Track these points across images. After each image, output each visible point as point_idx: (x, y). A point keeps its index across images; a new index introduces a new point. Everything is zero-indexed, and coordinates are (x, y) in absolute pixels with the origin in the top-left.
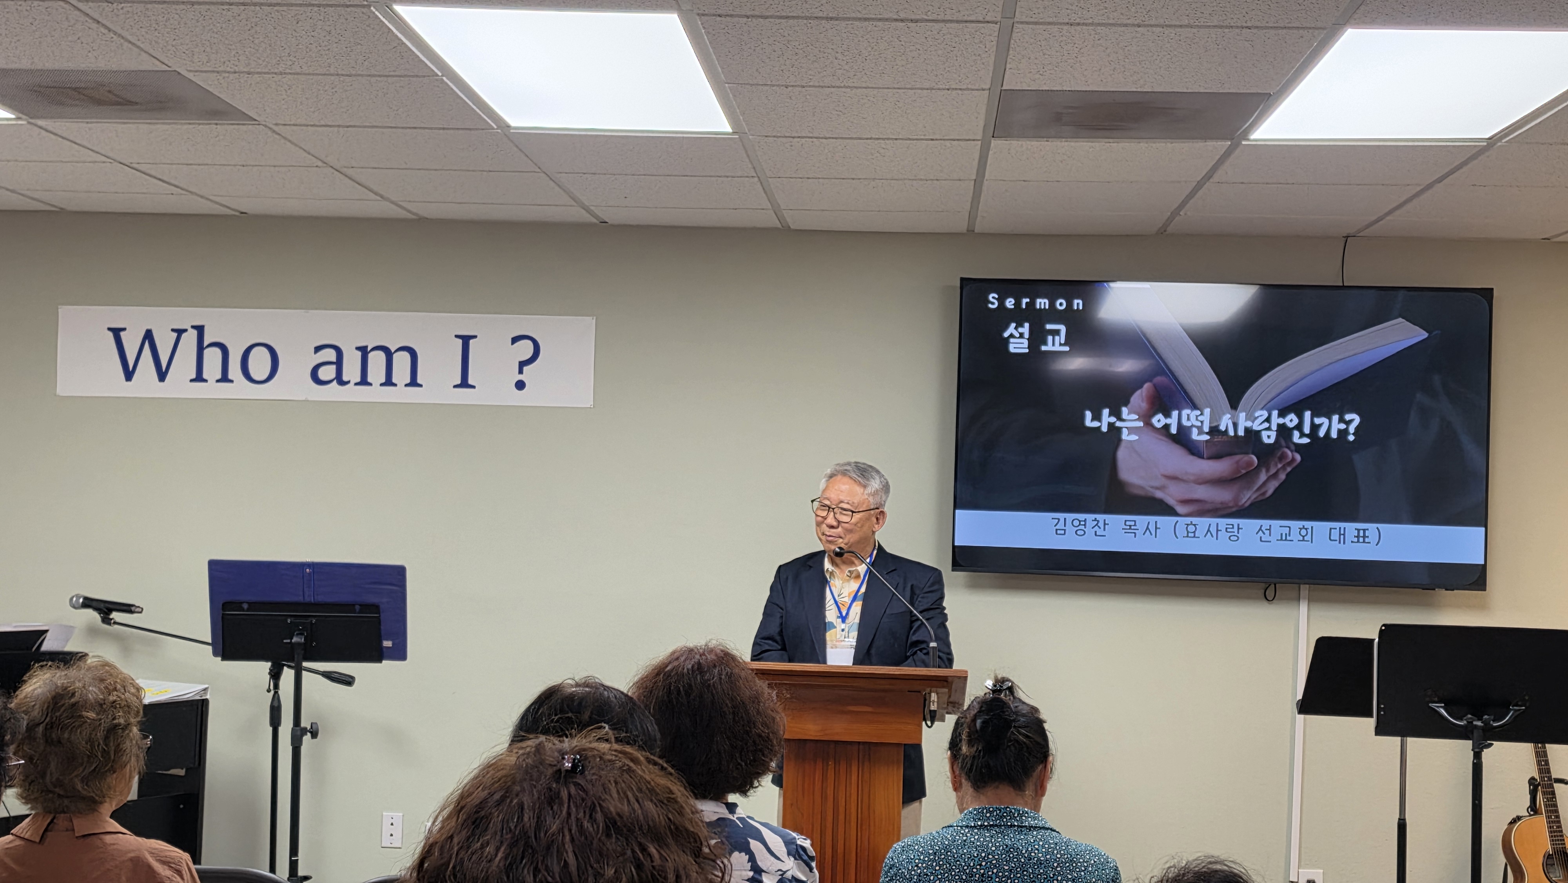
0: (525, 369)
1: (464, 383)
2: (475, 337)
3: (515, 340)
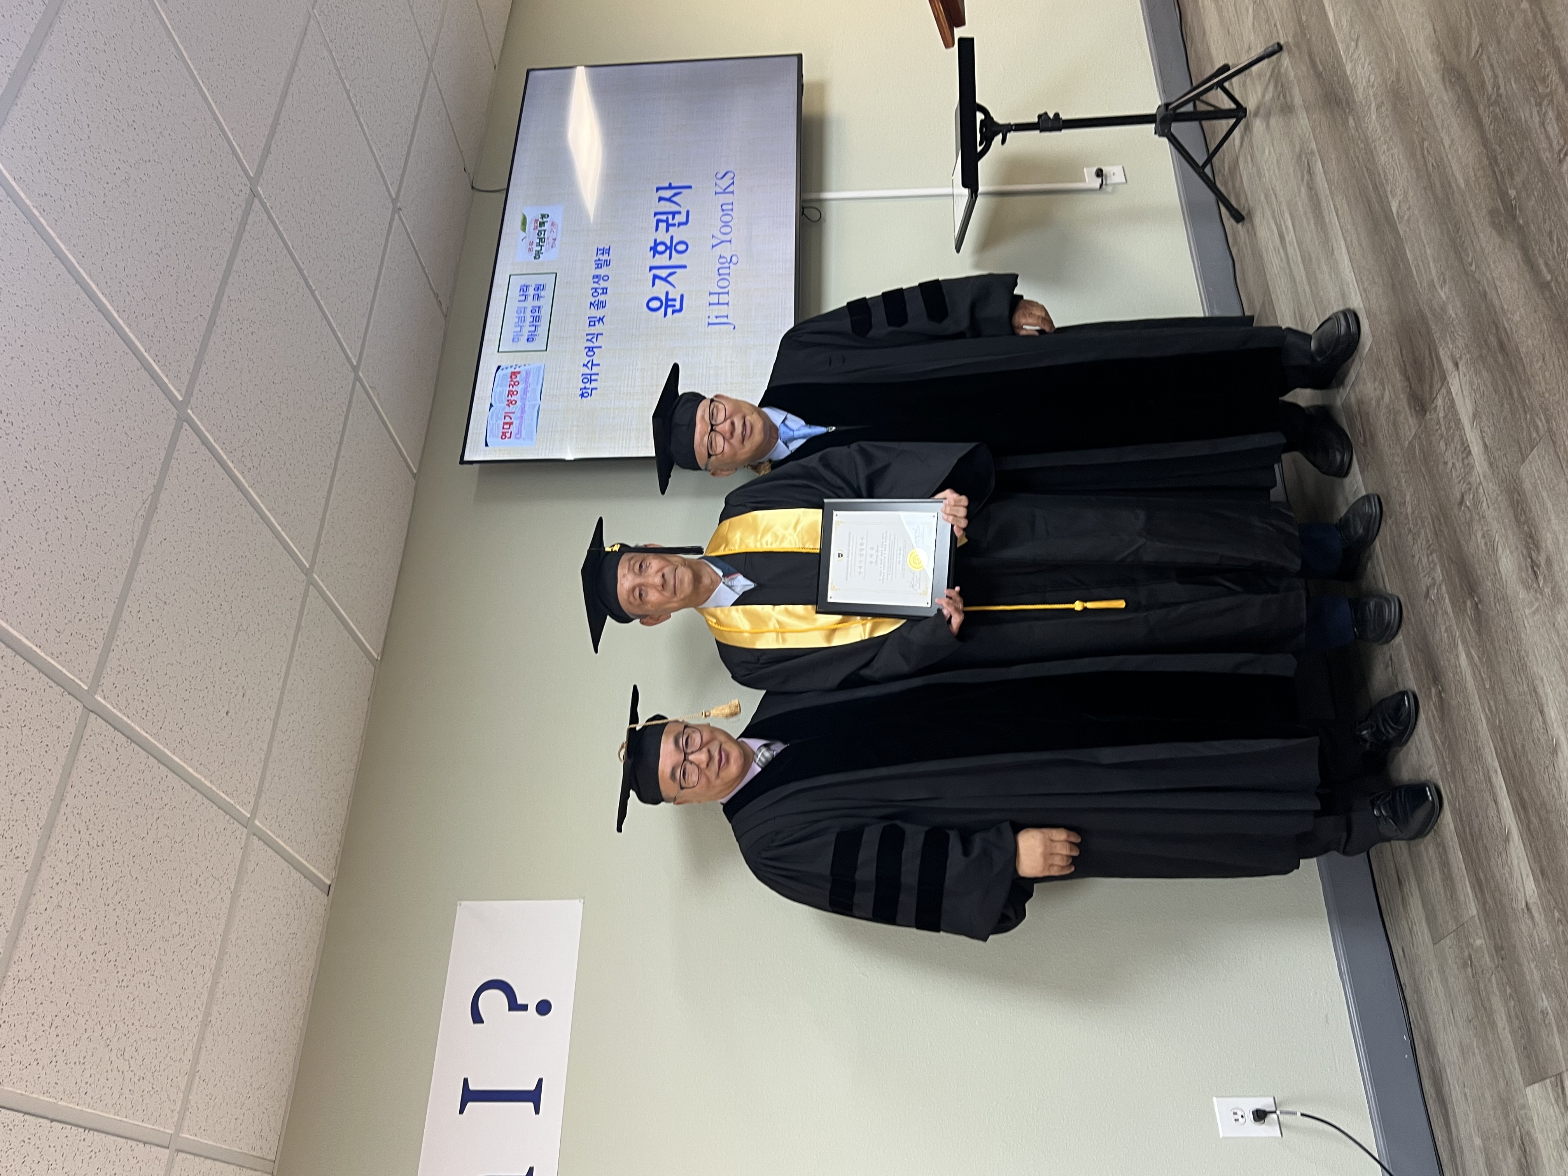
0: (520, 1001)
1: (533, 1097)
2: (466, 1081)
3: (477, 1018)
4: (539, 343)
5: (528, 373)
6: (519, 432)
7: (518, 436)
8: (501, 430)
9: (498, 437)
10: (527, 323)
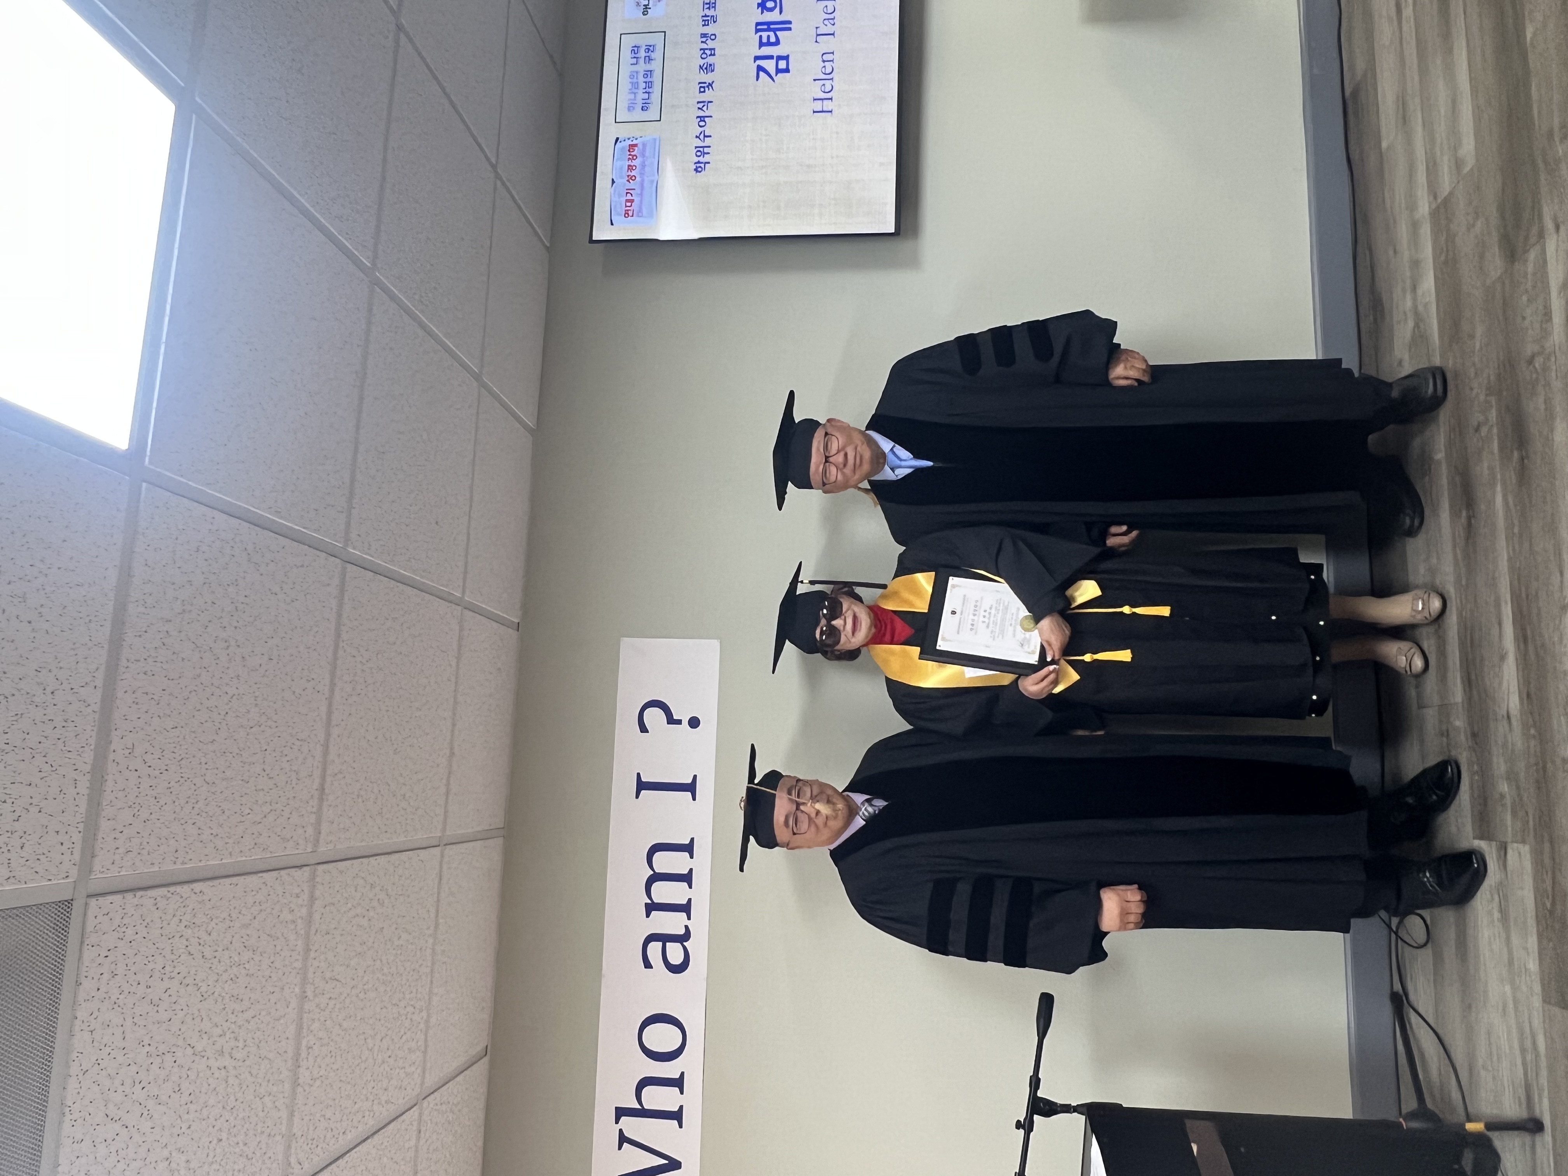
0: (675, 717)
1: (691, 788)
2: (639, 775)
3: (643, 729)
4: (653, 114)
5: (644, 145)
6: (640, 211)
7: (640, 214)
8: (624, 208)
9: (621, 215)
10: (641, 91)
